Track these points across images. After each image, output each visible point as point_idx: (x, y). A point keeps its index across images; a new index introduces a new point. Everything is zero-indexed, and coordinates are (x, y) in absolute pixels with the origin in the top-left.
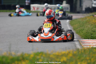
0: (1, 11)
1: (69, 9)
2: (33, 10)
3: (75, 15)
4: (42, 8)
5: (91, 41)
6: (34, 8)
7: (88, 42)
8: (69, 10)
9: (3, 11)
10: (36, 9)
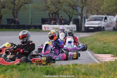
0: (16, 30)
1: (76, 28)
2: (45, 30)
3: (82, 34)
4: (52, 27)
5: (104, 55)
6: (45, 28)
7: (102, 56)
8: (75, 30)
9: (18, 30)
10: (46, 28)
